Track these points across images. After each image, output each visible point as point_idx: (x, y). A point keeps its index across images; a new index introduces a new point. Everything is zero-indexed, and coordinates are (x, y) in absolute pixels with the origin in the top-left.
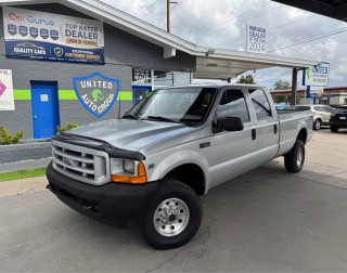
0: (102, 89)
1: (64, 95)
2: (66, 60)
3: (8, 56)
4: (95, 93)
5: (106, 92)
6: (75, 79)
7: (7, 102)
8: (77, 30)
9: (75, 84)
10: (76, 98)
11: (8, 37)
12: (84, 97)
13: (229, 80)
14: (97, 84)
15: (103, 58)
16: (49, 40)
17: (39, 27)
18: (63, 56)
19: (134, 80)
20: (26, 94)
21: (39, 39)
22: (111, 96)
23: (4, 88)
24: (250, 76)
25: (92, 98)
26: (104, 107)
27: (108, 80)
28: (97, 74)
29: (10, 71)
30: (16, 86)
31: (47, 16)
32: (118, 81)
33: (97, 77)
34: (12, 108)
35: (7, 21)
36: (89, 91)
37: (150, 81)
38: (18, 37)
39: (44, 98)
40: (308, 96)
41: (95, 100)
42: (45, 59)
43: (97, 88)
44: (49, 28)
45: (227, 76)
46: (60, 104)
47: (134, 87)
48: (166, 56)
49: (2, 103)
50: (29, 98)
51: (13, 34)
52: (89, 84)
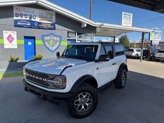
0: (54, 40)
1: (37, 42)
2: (39, 28)
3: (15, 26)
4: (51, 42)
5: (56, 41)
6: (43, 36)
7: (14, 45)
8: (44, 15)
9: (42, 38)
10: (43, 43)
11: (15, 18)
12: (46, 43)
14: (52, 38)
15: (55, 27)
16: (32, 19)
17: (28, 14)
18: (38, 26)
20: (22, 42)
21: (28, 19)
22: (58, 43)
23: (13, 39)
25: (50, 44)
26: (55, 48)
27: (57, 36)
28: (52, 34)
29: (16, 32)
30: (18, 38)
31: (32, 10)
32: (61, 37)
34: (16, 47)
35: (15, 11)
36: (48, 41)
38: (19, 18)
39: (30, 43)
40: (151, 45)
42: (30, 27)
43: (52, 40)
44: (33, 14)
46: (36, 46)
47: (68, 40)
48: (82, 27)
49: (12, 45)
50: (23, 43)
51: (17, 17)
52: (48, 38)
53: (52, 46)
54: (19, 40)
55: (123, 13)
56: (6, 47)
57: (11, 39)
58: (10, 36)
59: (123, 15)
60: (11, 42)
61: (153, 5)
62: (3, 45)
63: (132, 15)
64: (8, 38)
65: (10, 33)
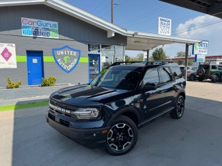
0: (70, 56)
1: (46, 59)
4: (66, 58)
6: (53, 50)
7: (12, 63)
10: (54, 61)
12: (59, 60)
13: (148, 51)
14: (67, 53)
19: (89, 50)
20: (24, 58)
22: (76, 60)
23: (10, 55)
24: (161, 49)
25: (64, 61)
26: (71, 66)
27: (74, 50)
29: (14, 45)
30: (18, 54)
33: (67, 48)
34: (16, 67)
36: (62, 57)
37: (99, 51)
39: (35, 61)
40: (196, 60)
41: (66, 62)
43: (67, 55)
45: (147, 49)
46: (45, 65)
47: (89, 55)
48: (109, 36)
49: (9, 64)
50: (26, 61)
52: (62, 53)
54: (20, 57)
55: (160, 18)
57: (7, 55)
58: (6, 50)
59: (160, 21)
60: (7, 59)
61: (209, 6)
63: (171, 20)
64: (3, 54)
65: (6, 45)
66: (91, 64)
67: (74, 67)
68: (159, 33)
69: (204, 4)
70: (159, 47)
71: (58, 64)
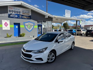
0: (30, 25)
1: (21, 26)
3: (9, 17)
4: (29, 26)
6: (24, 23)
7: (8, 28)
9: (24, 24)
10: (24, 27)
12: (26, 27)
15: (31, 18)
16: (18, 13)
17: (16, 10)
18: (22, 17)
19: (38, 23)
21: (16, 13)
22: (33, 27)
23: (8, 24)
25: (28, 27)
26: (31, 29)
27: (32, 23)
28: (29, 21)
29: (9, 21)
30: (10, 24)
31: (18, 8)
32: (34, 23)
35: (9, 9)
36: (27, 25)
37: (42, 23)
40: (81, 27)
42: (17, 18)
43: (29, 25)
44: (18, 11)
45: (61, 22)
46: (21, 29)
47: (38, 25)
48: (46, 17)
50: (13, 27)
51: (10, 12)
52: (27, 24)
53: (30, 28)
54: (11, 25)
55: (66, 10)
56: (3, 29)
57: (6, 25)
60: (6, 26)
61: (83, 7)
62: (2, 28)
63: (70, 11)
64: (5, 24)
65: (6, 21)
66: (38, 28)
67: (32, 30)
68: (66, 16)
69: (82, 6)
70: (65, 22)
71: (26, 28)
